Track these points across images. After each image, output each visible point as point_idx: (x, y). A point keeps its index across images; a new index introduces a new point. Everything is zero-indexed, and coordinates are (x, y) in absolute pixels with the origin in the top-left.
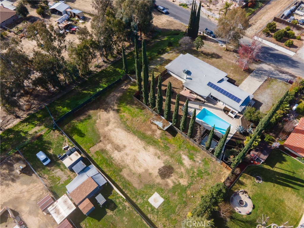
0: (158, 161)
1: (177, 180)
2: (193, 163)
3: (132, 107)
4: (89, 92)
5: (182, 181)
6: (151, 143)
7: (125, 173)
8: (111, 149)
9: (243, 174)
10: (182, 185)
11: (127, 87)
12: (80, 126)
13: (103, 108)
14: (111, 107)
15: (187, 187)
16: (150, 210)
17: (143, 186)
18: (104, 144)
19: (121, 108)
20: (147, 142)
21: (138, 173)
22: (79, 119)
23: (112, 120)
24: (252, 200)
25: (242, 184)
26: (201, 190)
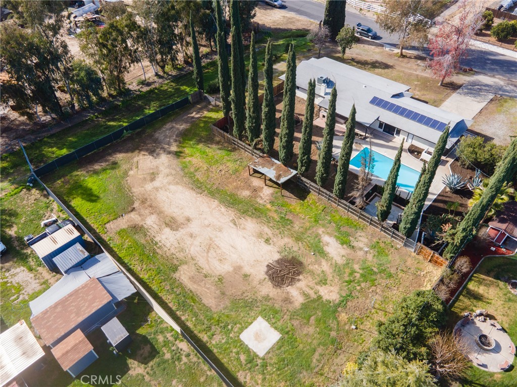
0: (266, 248)
1: (312, 289)
2: (349, 251)
3: (209, 147)
4: (121, 123)
5: (326, 291)
6: (250, 213)
7: (184, 275)
8: (155, 226)
9: (475, 275)
10: (325, 301)
11: (201, 115)
12: (91, 182)
13: (147, 150)
14: (162, 148)
15: (339, 305)
16: (244, 362)
17: (228, 303)
18: (140, 215)
19: (185, 149)
20: (240, 211)
21: (218, 274)
22: (91, 169)
23: (164, 170)
24: (509, 335)
25: (477, 297)
26: (373, 311)
